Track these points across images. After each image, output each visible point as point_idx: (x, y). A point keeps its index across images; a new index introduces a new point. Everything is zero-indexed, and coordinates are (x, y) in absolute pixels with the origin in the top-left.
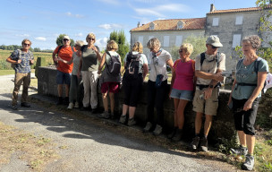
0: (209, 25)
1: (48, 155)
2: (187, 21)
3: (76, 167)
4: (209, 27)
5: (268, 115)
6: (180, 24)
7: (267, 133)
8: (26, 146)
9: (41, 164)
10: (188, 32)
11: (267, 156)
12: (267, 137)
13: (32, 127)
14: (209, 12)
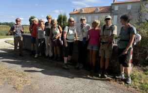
0: (112, 10)
1: (25, 82)
2: (100, 8)
3: (40, 88)
4: (113, 11)
5: (145, 58)
6: (97, 9)
7: (144, 68)
8: (13, 77)
9: (21, 87)
10: (101, 14)
11: (144, 80)
12: (145, 71)
13: (16, 67)
14: (112, 3)
